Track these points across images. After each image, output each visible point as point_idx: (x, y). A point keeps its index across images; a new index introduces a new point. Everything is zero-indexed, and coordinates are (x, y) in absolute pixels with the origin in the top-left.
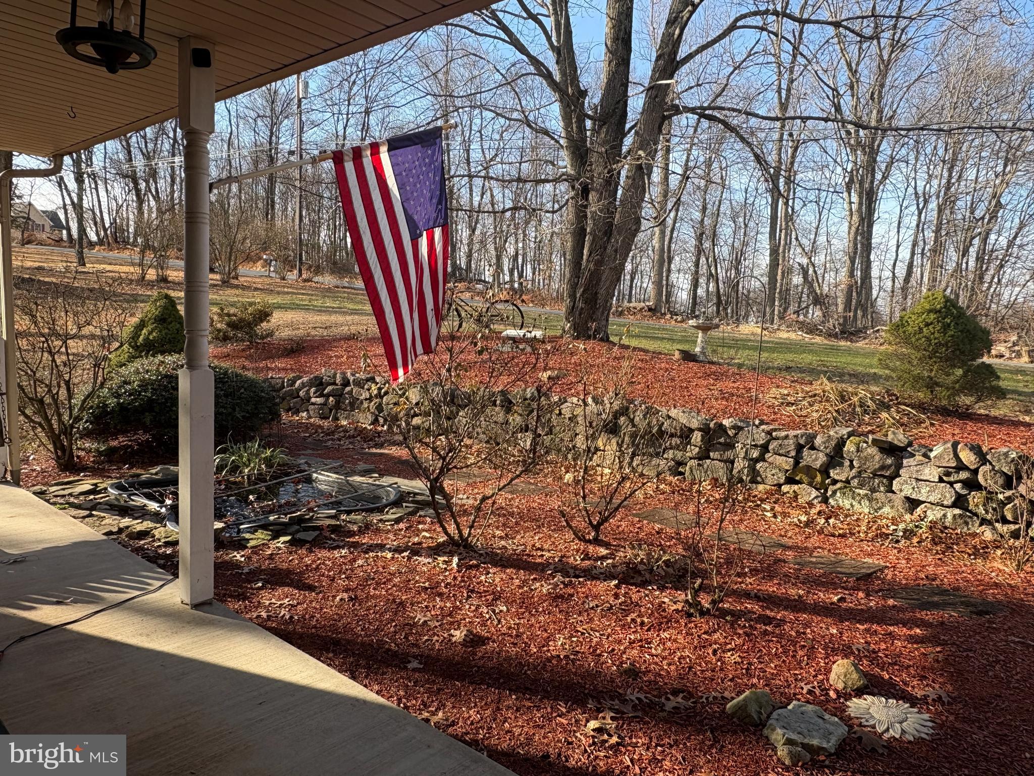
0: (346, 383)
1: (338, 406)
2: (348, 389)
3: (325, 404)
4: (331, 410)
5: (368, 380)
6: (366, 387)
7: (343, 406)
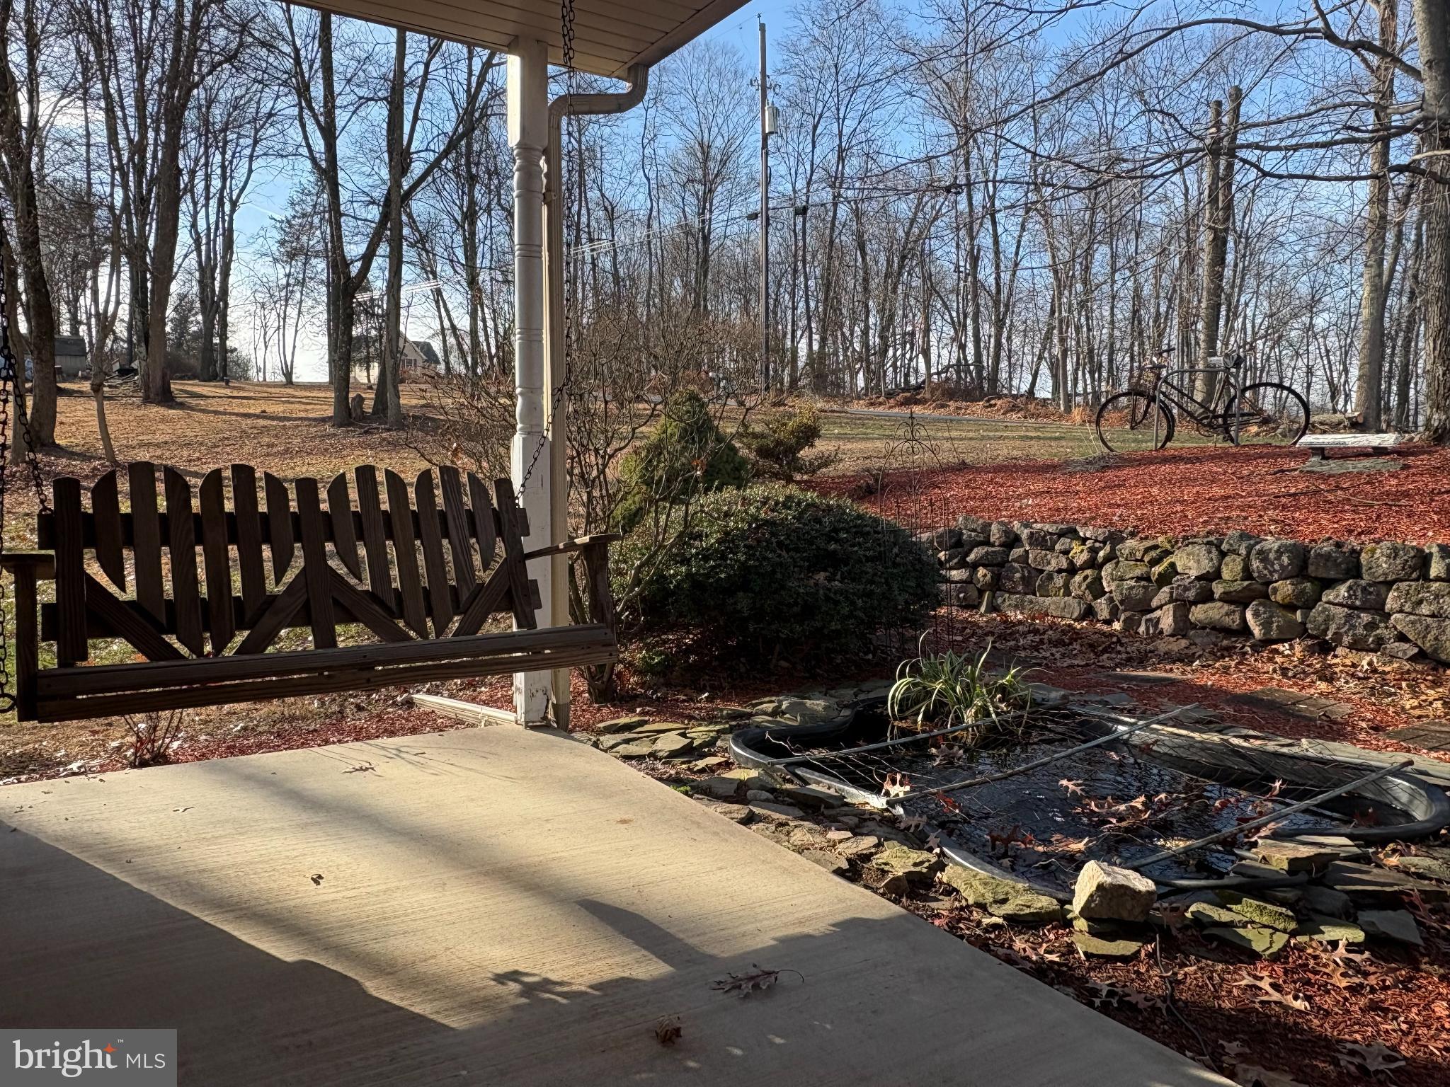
0: (1012, 541)
1: (996, 585)
2: (1016, 552)
3: (969, 581)
4: (981, 592)
5: (1061, 534)
6: (1057, 547)
7: (1009, 585)
